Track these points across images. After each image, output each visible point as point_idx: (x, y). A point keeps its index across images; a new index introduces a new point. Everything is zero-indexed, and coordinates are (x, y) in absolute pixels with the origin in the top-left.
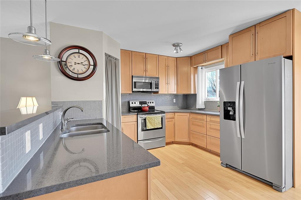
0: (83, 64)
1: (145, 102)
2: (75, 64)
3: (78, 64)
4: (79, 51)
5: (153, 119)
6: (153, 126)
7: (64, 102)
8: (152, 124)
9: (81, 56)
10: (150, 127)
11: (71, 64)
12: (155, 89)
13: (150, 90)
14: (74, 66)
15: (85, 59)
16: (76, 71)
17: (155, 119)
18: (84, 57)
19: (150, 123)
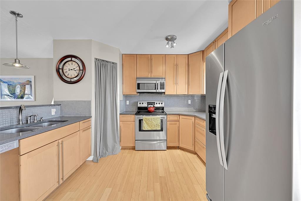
0: (75, 70)
1: (154, 102)
2: (69, 70)
3: (71, 70)
4: (71, 59)
5: (151, 120)
6: (150, 127)
7: (62, 101)
8: (149, 125)
9: (74, 63)
10: (147, 128)
11: (66, 71)
12: (160, 90)
13: (155, 91)
14: (68, 72)
15: (77, 65)
16: (69, 76)
17: (152, 120)
18: (76, 64)
19: (147, 124)
